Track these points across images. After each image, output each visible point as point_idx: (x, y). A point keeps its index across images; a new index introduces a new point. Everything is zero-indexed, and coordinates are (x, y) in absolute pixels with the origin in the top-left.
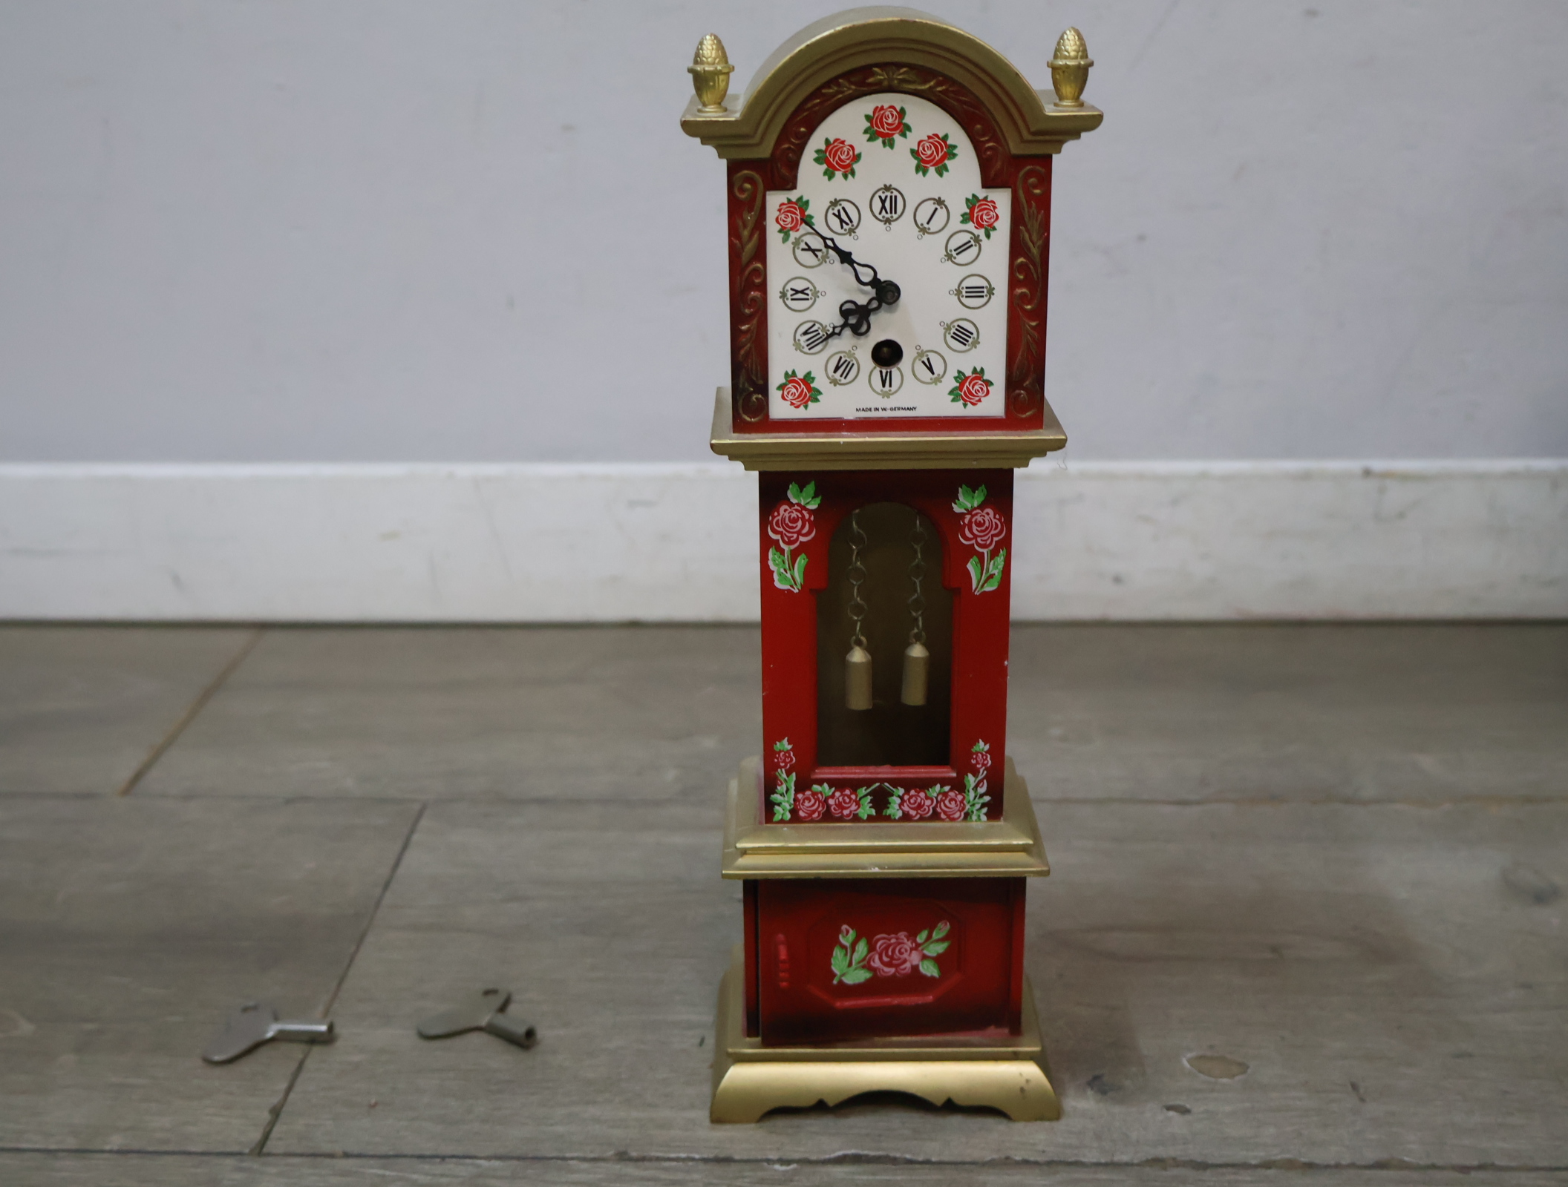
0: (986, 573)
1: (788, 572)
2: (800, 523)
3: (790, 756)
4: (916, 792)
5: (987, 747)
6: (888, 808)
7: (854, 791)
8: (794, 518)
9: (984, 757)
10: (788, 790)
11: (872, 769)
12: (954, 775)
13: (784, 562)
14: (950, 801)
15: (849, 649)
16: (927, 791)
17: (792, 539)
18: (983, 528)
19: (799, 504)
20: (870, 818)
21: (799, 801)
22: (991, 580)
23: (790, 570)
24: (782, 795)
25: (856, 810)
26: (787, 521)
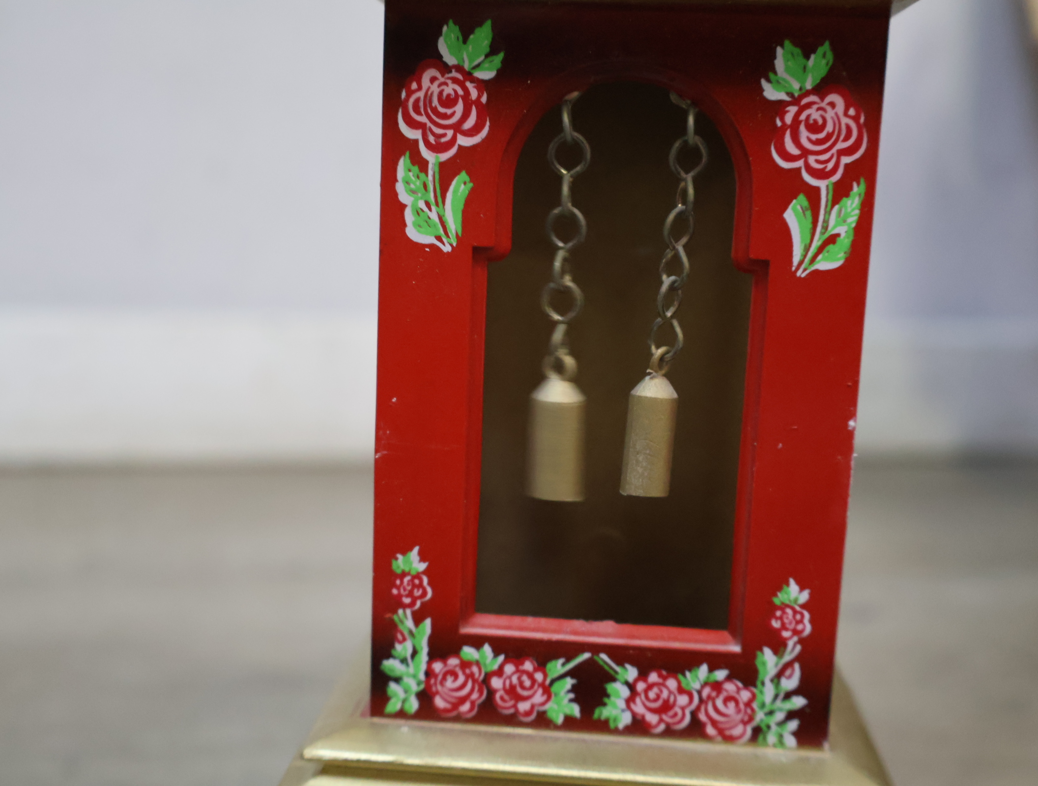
0: (823, 233)
1: (433, 207)
2: (459, 108)
3: (421, 585)
4: (660, 676)
5: (804, 596)
6: (605, 705)
7: (541, 666)
8: (449, 95)
9: (798, 617)
10: (415, 653)
11: (578, 624)
12: (736, 648)
13: (425, 186)
14: (727, 700)
15: (539, 380)
16: (680, 677)
17: (443, 140)
18: (822, 136)
19: (459, 68)
20: (570, 723)
21: (436, 676)
22: (831, 247)
23: (437, 204)
24: (404, 661)
25: (544, 704)
26: (435, 102)
